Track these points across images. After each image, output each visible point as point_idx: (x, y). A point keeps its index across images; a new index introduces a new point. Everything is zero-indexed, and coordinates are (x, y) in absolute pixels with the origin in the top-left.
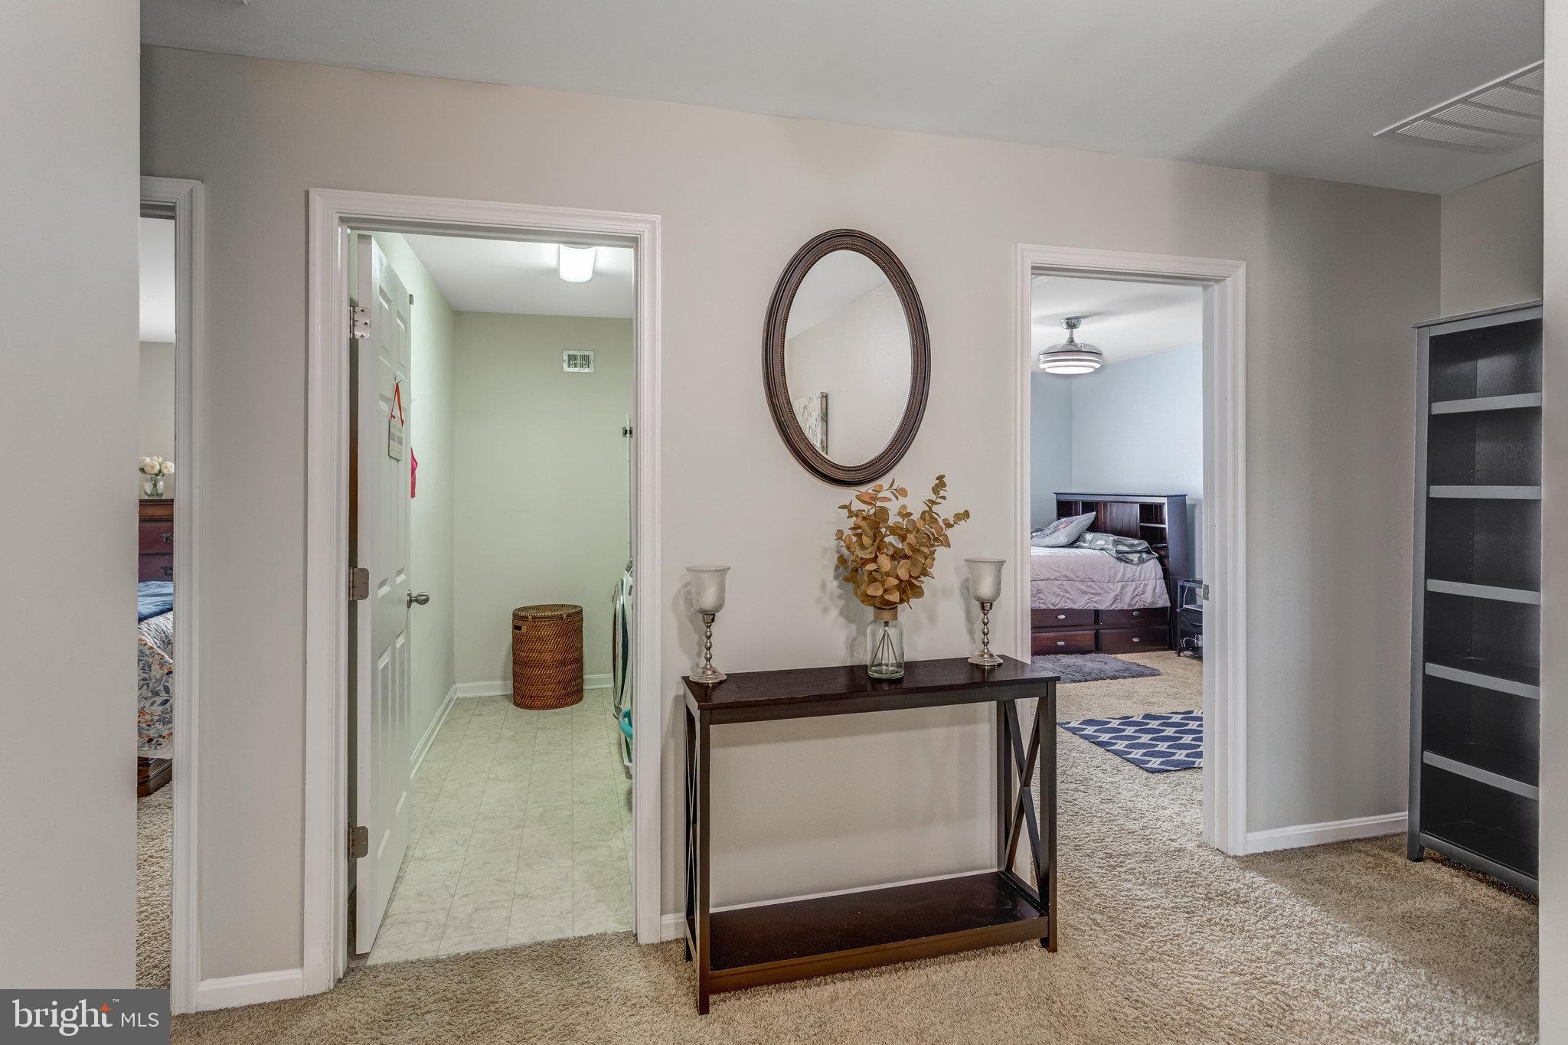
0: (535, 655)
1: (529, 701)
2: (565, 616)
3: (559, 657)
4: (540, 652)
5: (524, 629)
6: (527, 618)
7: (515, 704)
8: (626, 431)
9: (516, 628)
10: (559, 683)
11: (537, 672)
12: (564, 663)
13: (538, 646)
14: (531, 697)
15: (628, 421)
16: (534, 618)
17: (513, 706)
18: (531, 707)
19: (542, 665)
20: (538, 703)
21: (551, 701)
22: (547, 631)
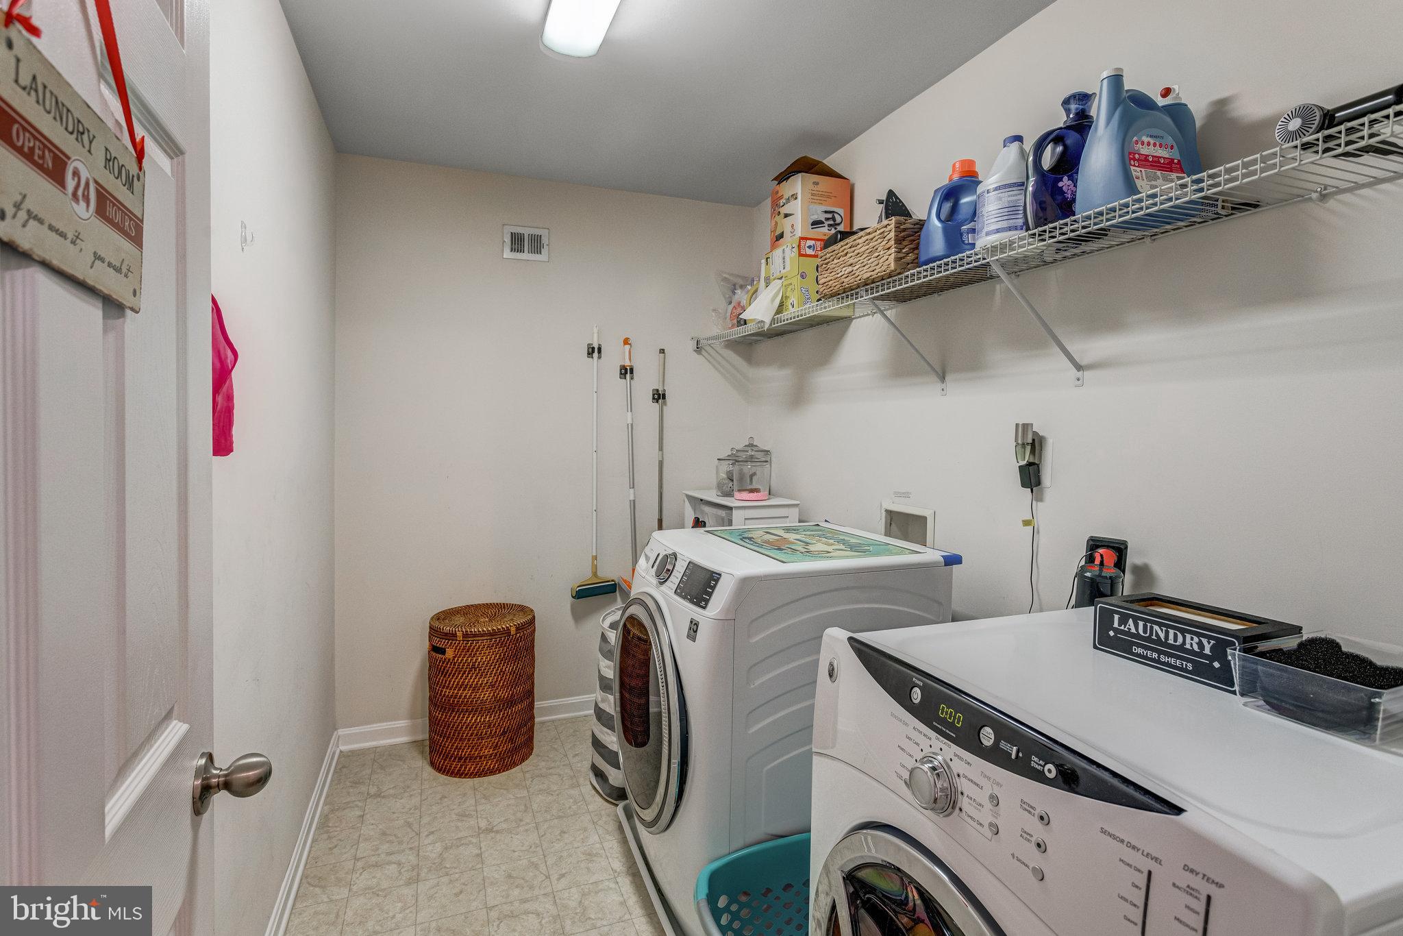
0: (468, 693)
1: (456, 765)
2: (513, 630)
3: (504, 694)
4: (475, 689)
5: (450, 653)
6: (455, 635)
7: (432, 764)
8: (593, 348)
9: (435, 649)
10: (504, 733)
11: (470, 719)
12: (511, 702)
13: (472, 680)
14: (460, 758)
15: (596, 335)
16: (466, 635)
17: (429, 769)
18: (459, 774)
19: (475, 709)
20: (471, 767)
21: (491, 764)
22: (485, 656)
